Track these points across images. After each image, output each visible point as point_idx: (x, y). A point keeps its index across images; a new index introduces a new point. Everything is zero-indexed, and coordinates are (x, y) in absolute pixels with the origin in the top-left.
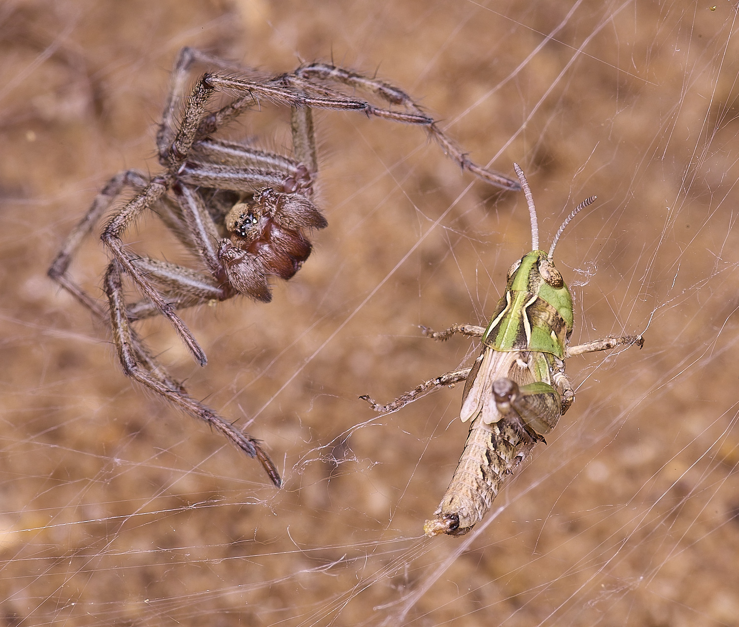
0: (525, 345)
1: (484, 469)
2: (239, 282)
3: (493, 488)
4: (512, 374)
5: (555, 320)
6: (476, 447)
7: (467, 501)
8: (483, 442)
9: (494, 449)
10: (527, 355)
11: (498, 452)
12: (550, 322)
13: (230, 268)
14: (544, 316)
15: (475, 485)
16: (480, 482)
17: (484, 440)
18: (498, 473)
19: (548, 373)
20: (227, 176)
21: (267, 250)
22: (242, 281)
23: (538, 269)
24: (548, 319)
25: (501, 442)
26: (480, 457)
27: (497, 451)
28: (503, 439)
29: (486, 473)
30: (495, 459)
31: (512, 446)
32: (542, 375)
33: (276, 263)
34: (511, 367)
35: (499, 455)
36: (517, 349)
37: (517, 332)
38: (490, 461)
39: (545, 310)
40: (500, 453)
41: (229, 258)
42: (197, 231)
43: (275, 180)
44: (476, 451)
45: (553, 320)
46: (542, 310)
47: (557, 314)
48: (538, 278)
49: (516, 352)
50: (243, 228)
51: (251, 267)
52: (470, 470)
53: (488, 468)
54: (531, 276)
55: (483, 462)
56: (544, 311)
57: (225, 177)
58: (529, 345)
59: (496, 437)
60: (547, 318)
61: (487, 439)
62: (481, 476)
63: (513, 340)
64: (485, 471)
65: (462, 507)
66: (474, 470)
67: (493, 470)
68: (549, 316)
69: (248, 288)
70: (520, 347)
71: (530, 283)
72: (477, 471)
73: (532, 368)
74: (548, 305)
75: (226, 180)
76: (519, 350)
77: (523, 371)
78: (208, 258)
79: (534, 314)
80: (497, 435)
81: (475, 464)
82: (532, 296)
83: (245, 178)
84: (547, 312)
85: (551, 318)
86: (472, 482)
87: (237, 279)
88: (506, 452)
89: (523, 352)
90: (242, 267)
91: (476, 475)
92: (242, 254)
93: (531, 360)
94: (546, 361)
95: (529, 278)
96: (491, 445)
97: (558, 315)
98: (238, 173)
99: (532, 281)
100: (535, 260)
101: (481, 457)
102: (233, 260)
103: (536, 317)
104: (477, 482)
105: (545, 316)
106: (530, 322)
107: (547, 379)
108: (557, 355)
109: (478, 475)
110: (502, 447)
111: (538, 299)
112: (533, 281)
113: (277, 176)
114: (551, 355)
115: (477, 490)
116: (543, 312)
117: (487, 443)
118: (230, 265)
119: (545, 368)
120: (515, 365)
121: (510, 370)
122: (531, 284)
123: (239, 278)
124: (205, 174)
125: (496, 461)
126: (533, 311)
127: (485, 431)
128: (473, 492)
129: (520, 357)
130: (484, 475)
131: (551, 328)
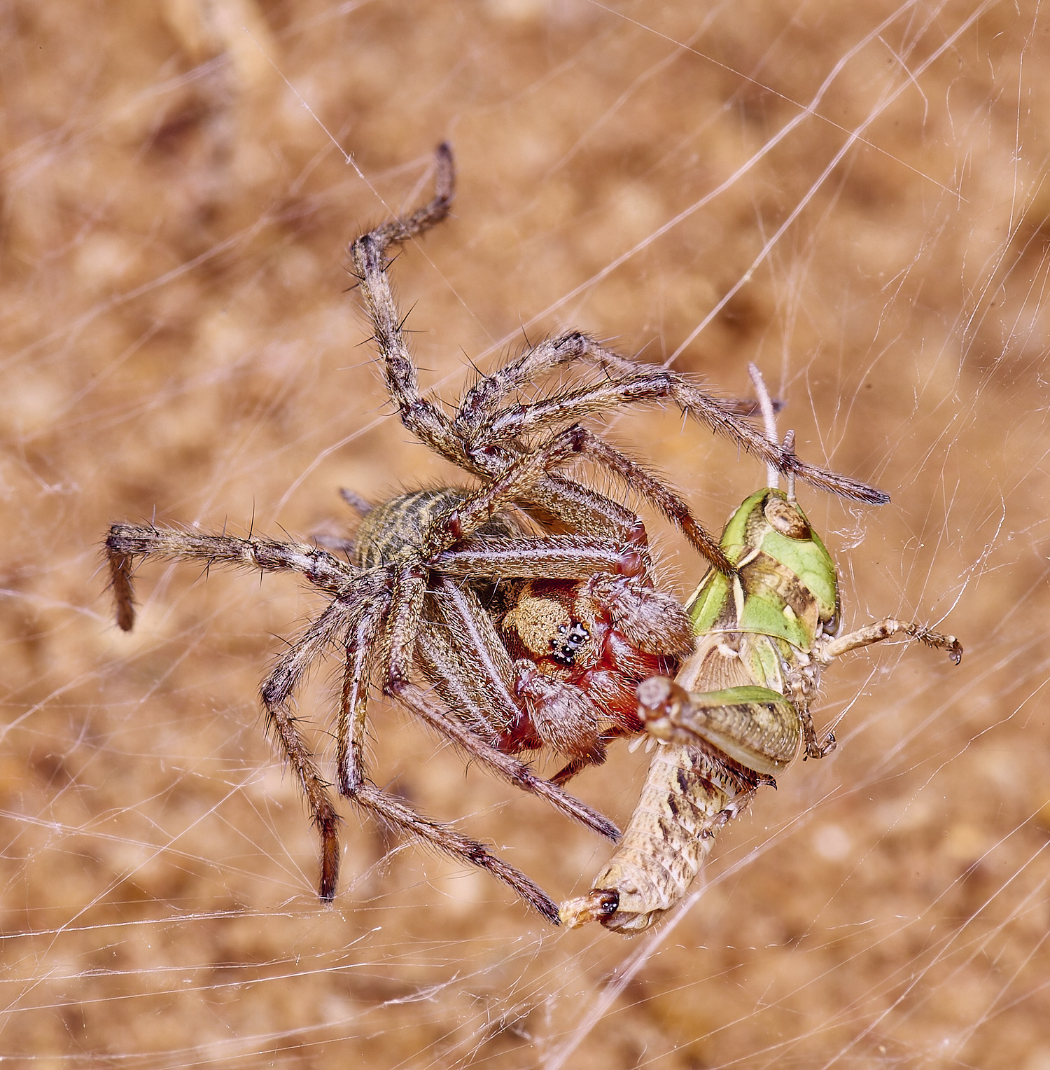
0: (733, 623)
1: (665, 824)
2: (555, 736)
3: (684, 853)
4: (708, 667)
5: (792, 588)
6: (651, 792)
7: (633, 871)
8: (663, 783)
9: (682, 792)
10: (738, 639)
11: (691, 798)
12: (781, 591)
13: (538, 712)
14: (770, 581)
15: (650, 849)
16: (659, 844)
17: (665, 779)
18: (692, 832)
19: (778, 670)
20: (515, 554)
21: (605, 681)
22: (559, 733)
23: (763, 510)
24: (778, 586)
25: (695, 781)
26: (658, 808)
27: (687, 795)
28: (700, 777)
29: (670, 830)
30: (685, 808)
31: (717, 791)
32: (766, 673)
33: (620, 702)
34: (708, 656)
35: (692, 802)
36: (719, 630)
37: (721, 605)
38: (675, 811)
39: (774, 571)
40: (695, 799)
41: (535, 694)
42: (473, 648)
43: (603, 554)
44: (651, 798)
45: (789, 588)
46: (769, 572)
47: (796, 579)
48: (761, 523)
49: (719, 634)
50: (568, 649)
51: (576, 710)
52: (641, 827)
53: (674, 823)
54: (750, 521)
55: (664, 813)
56: (772, 573)
57: (513, 558)
58: (740, 623)
59: (686, 773)
60: (776, 584)
61: (669, 777)
62: (659, 834)
63: (714, 617)
64: (668, 827)
65: (625, 879)
66: (648, 828)
67: (683, 825)
68: (780, 581)
69: (569, 745)
70: (725, 626)
71: (747, 531)
72: (653, 828)
73: (747, 659)
74: (778, 565)
75: (516, 563)
76: (722, 630)
77: (729, 663)
78: (496, 696)
79: (752, 576)
80: (688, 769)
81: (650, 817)
82: (750, 551)
83: (550, 556)
84: (776, 575)
85: (784, 584)
86: (644, 844)
87: (551, 731)
88: (706, 798)
89: (730, 634)
90: (559, 708)
91: (651, 834)
92: (558, 688)
93: (744, 646)
94: (772, 650)
95: (746, 524)
96: (677, 787)
97: (798, 581)
98: (535, 548)
99: (751, 527)
100: (759, 500)
101: (660, 805)
102: (544, 698)
103: (756, 582)
104: (653, 844)
105: (773, 581)
106: (743, 588)
107: (775, 680)
108: (796, 643)
109: (654, 833)
110: (699, 791)
111: (761, 555)
112: (754, 528)
113: (605, 546)
114: (784, 643)
115: (654, 855)
116: (768, 574)
117: (669, 783)
118: (538, 706)
119: (773, 661)
120: (715, 652)
121: (705, 660)
122: (749, 533)
123: (555, 729)
124: (478, 555)
125: (688, 812)
126: (752, 574)
127: (666, 766)
128: (646, 858)
129: (725, 641)
130: (666, 832)
131: (783, 602)
